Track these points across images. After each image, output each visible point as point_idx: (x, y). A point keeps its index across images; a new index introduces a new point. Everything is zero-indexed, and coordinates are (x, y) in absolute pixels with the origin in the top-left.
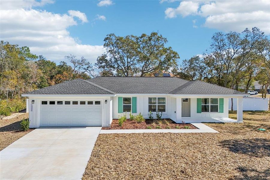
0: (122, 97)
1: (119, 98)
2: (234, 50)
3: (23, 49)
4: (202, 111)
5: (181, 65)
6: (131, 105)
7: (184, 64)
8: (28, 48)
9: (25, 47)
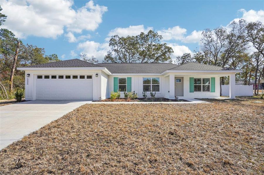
0: (117, 78)
1: (114, 78)
2: (221, 44)
3: (53, 56)
4: (194, 91)
5: (175, 61)
6: (127, 85)
7: (178, 60)
8: (56, 55)
9: (54, 55)
